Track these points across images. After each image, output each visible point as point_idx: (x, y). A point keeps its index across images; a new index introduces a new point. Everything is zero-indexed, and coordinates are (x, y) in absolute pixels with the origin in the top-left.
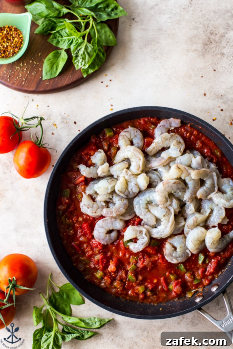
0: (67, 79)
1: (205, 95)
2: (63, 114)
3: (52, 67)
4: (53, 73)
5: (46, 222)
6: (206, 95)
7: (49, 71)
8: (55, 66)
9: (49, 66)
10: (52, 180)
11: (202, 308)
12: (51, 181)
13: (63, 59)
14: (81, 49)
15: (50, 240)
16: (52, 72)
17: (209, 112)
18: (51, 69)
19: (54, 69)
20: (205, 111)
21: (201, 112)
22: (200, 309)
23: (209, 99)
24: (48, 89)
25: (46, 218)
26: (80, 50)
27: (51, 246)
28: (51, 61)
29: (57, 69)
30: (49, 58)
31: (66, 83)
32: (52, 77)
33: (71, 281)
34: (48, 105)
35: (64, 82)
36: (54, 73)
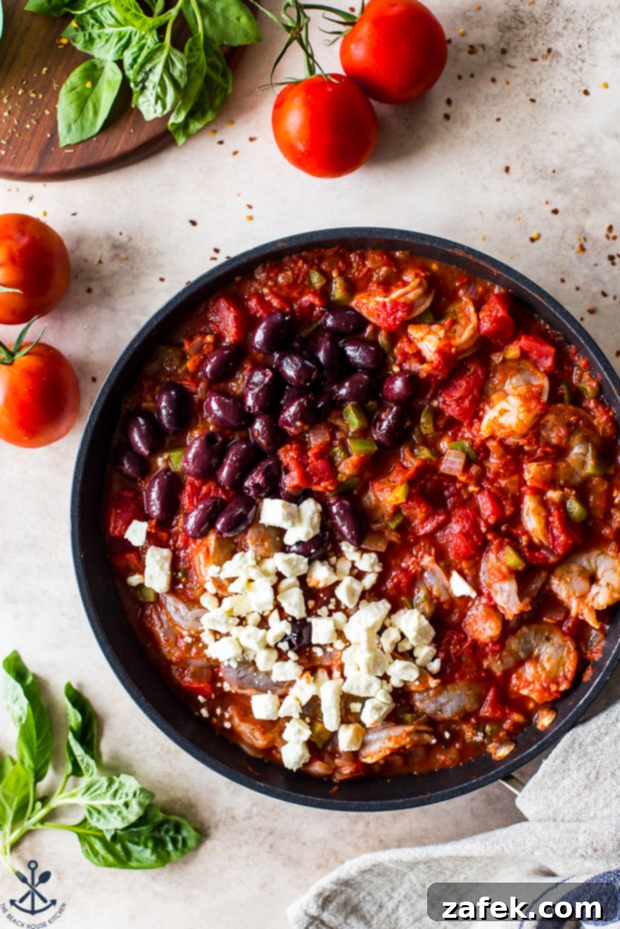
0: (123, 138)
1: (507, 169)
2: (116, 235)
3: (81, 109)
4: (87, 125)
5: (79, 561)
6: (511, 170)
7: (75, 121)
8: (90, 105)
9: (73, 105)
10: (87, 443)
11: (515, 774)
12: (86, 447)
13: (109, 82)
14: (154, 67)
15: (92, 609)
16: (85, 121)
17: (519, 219)
18: (80, 116)
19: (88, 113)
20: (509, 216)
21: (498, 218)
22: (508, 778)
23: (518, 180)
24: (72, 166)
25: (78, 548)
26: (151, 70)
27: (96, 624)
28: (77, 93)
29: (96, 113)
30: (71, 83)
31: (121, 147)
32: (84, 137)
33: (155, 717)
34: (74, 212)
35: (115, 147)
36: (89, 123)
